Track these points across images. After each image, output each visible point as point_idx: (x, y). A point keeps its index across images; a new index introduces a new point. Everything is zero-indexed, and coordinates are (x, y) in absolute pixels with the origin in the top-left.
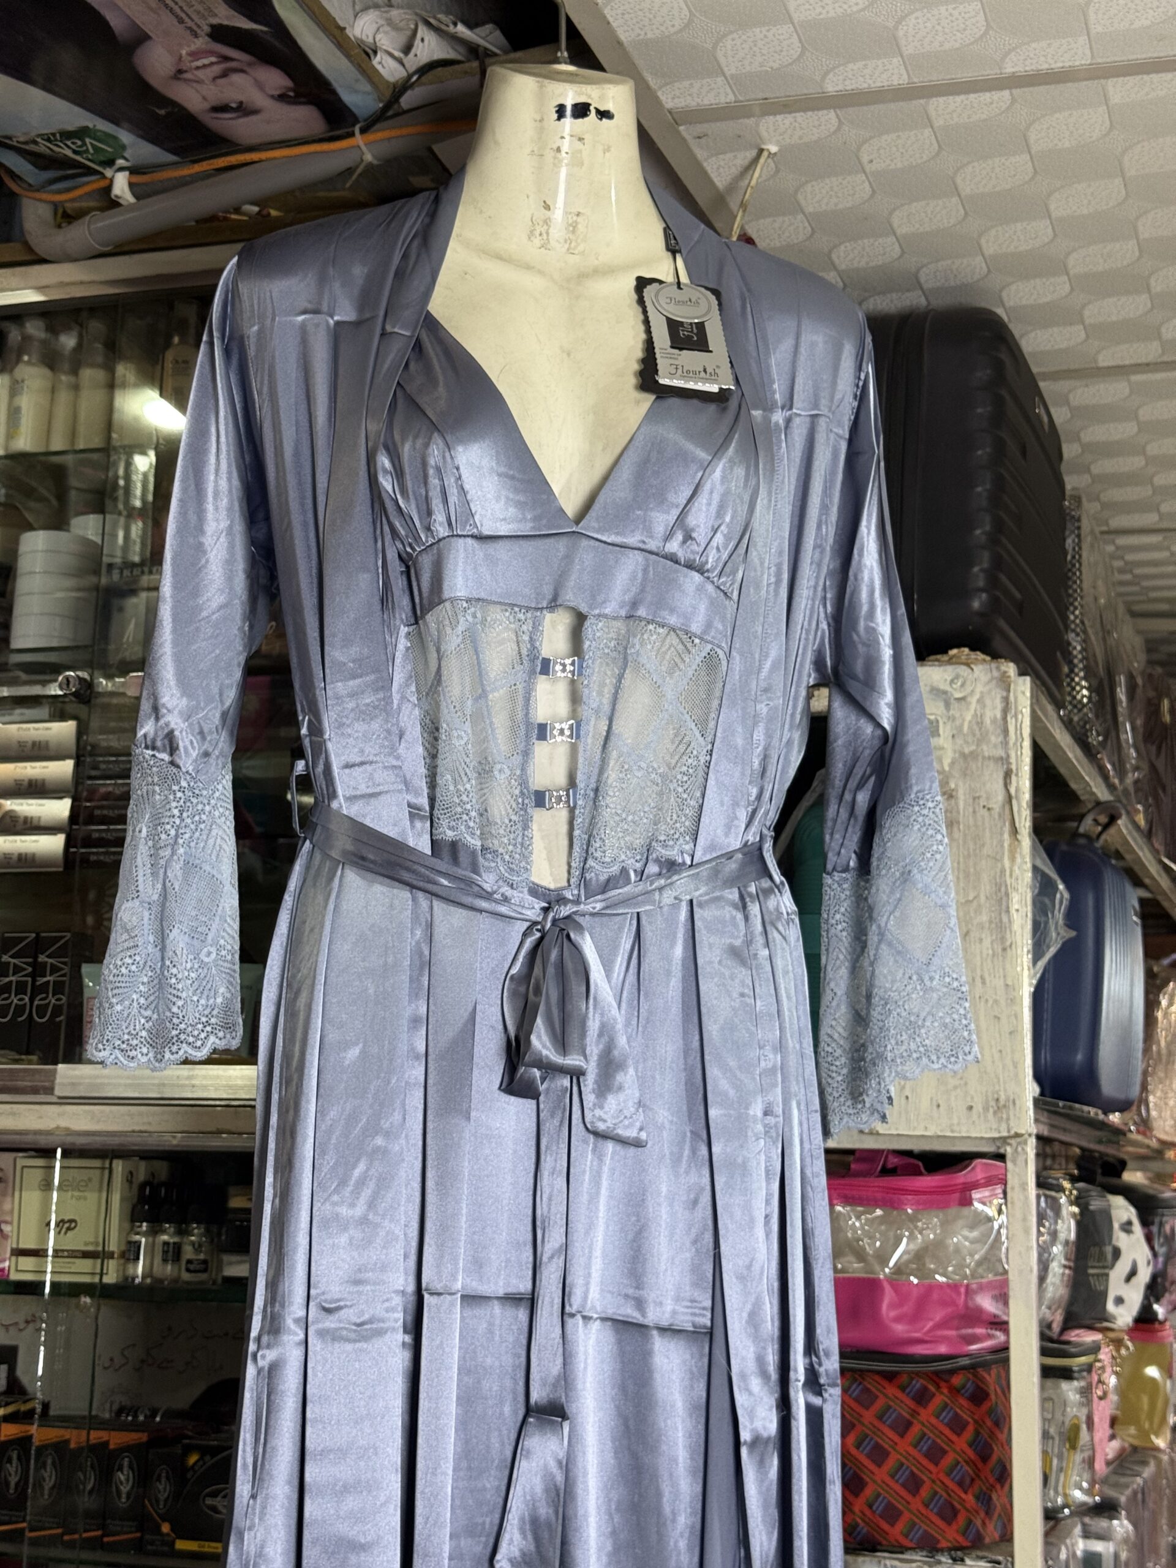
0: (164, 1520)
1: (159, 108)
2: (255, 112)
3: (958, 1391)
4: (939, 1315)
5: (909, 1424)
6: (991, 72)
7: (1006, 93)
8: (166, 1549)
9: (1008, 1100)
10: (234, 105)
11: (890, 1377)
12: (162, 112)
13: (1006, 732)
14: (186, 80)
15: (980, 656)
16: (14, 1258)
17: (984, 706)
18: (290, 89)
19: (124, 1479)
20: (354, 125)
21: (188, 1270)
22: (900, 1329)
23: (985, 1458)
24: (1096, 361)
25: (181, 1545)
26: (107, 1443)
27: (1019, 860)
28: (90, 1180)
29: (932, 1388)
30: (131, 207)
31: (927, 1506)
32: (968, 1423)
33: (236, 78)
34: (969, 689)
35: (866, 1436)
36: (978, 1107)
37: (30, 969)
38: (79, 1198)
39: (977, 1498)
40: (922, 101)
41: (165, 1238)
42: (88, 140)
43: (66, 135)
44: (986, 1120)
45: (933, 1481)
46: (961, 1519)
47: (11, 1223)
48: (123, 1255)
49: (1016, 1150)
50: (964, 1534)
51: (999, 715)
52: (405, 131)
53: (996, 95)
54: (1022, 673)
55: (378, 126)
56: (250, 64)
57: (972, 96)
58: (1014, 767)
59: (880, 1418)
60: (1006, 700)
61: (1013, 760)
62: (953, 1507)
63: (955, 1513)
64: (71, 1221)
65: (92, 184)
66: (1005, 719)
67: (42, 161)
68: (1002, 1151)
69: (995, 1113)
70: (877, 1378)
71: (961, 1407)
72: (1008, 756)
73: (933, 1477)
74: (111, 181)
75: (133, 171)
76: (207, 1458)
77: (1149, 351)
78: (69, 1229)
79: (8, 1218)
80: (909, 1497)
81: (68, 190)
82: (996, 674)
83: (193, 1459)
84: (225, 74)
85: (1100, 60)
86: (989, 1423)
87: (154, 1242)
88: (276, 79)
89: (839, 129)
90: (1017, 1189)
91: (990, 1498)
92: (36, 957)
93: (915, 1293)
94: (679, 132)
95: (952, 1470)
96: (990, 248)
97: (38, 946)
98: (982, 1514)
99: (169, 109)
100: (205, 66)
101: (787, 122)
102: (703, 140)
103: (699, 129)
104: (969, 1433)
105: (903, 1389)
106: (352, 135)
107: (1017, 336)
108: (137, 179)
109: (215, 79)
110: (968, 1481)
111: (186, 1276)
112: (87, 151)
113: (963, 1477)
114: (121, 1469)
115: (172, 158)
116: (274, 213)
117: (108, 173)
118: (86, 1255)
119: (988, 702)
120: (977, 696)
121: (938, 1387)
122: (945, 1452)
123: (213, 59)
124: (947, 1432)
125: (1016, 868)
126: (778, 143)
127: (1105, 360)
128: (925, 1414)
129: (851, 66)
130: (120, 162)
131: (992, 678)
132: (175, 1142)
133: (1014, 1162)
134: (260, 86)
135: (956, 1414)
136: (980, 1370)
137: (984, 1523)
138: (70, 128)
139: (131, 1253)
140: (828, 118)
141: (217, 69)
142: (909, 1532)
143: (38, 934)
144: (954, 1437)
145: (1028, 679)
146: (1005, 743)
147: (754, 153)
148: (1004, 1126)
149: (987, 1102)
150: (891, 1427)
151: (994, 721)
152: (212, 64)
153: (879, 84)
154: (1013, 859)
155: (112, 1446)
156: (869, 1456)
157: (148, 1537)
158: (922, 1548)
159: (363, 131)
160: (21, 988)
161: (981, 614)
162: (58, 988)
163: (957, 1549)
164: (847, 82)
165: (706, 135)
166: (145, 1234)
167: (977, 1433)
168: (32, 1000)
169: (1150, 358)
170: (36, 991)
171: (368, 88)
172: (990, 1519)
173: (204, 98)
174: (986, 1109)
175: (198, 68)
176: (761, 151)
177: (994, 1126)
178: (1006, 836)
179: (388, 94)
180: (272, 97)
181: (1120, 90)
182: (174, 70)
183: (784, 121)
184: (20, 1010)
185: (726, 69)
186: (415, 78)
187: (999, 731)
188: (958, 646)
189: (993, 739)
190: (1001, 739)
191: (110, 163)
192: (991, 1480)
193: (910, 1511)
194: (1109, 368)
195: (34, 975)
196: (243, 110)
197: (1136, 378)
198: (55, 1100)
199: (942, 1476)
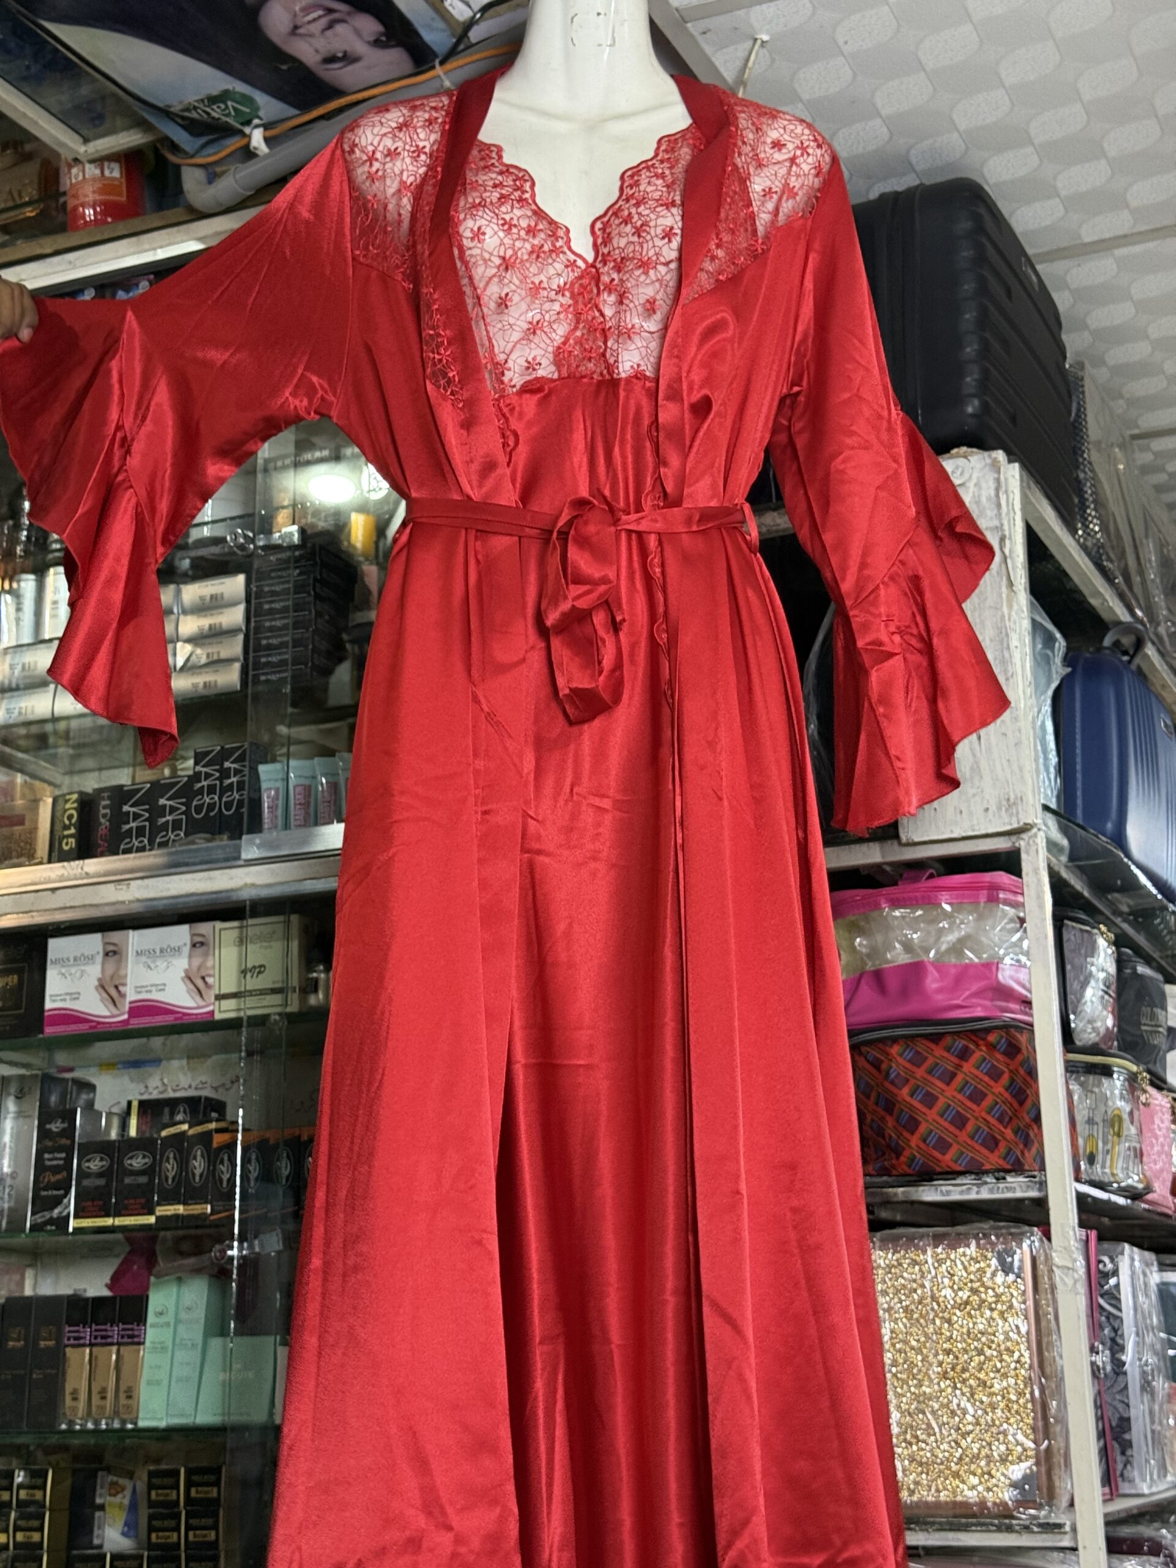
1: (282, 64)
2: (356, 60)
3: (994, 1047)
4: (975, 987)
5: (953, 1075)
9: (1016, 798)
10: (340, 55)
11: (935, 1038)
12: (284, 67)
13: (999, 506)
14: (301, 35)
15: (974, 450)
16: (217, 1003)
17: (980, 488)
18: (382, 34)
20: (434, 61)
22: (941, 999)
23: (1021, 1103)
24: (1080, 237)
27: (1015, 607)
28: (274, 932)
29: (972, 1046)
30: (266, 156)
31: (972, 1138)
32: (1003, 1072)
33: (340, 28)
34: (966, 476)
35: (918, 1086)
36: (993, 808)
37: (218, 774)
38: (266, 948)
39: (1016, 1133)
42: (230, 103)
43: (213, 100)
44: (1000, 817)
45: (977, 1119)
46: (1003, 1148)
47: (213, 976)
48: (304, 989)
49: (1028, 844)
50: (1005, 1158)
51: (992, 493)
54: (1010, 461)
55: (453, 58)
56: (349, 14)
58: (1007, 533)
59: (930, 1072)
60: (998, 480)
61: (1006, 527)
62: (994, 1138)
63: (996, 1143)
64: (261, 966)
65: (234, 143)
66: (997, 496)
67: (194, 127)
68: (1017, 845)
69: (1007, 810)
70: (925, 1042)
71: (998, 1060)
72: (1002, 525)
73: (976, 1114)
74: (249, 137)
77: (1123, 222)
78: (259, 973)
79: (211, 972)
80: (957, 1132)
81: (215, 153)
82: (988, 461)
84: (330, 26)
86: (1022, 1072)
88: (369, 25)
89: (813, 14)
90: (1031, 874)
91: (1028, 1135)
92: (222, 765)
93: (953, 971)
94: (686, 29)
95: (992, 1109)
96: (962, 122)
97: (225, 754)
98: (1021, 1146)
99: (290, 65)
100: (314, 20)
102: (708, 35)
103: (703, 24)
104: (1005, 1079)
105: (948, 1050)
107: (1006, 216)
108: (270, 133)
109: (324, 31)
110: (1007, 1119)
112: (229, 113)
113: (1002, 1115)
117: (247, 130)
118: (274, 991)
119: (984, 485)
120: (974, 481)
121: (977, 1045)
122: (986, 1095)
123: (320, 12)
124: (986, 1079)
125: (1013, 613)
126: (768, 33)
127: (1088, 235)
128: (967, 1067)
131: (986, 465)
133: (1027, 853)
134: (358, 33)
135: (993, 1066)
136: (1012, 1030)
137: (1023, 1153)
138: (215, 93)
139: (311, 986)
140: (803, 4)
141: (324, 21)
142: (958, 1159)
143: (222, 748)
144: (992, 1083)
145: (1017, 465)
146: (999, 515)
147: (749, 43)
148: (1014, 819)
149: (1000, 802)
150: (938, 1078)
151: (989, 499)
152: (320, 17)
154: (1010, 607)
156: (920, 1101)
158: (970, 1172)
160: (211, 790)
161: (973, 415)
162: (241, 786)
163: (999, 1171)
165: (709, 30)
166: (321, 972)
167: (1012, 1081)
168: (220, 798)
169: (1126, 231)
170: (224, 790)
171: (441, 24)
172: (1029, 1150)
173: (317, 51)
174: (999, 808)
175: (309, 22)
176: (756, 40)
177: (1007, 820)
178: (1004, 589)
179: (459, 31)
180: (369, 43)
182: (291, 26)
184: (211, 807)
186: (478, 16)
187: (993, 506)
188: (958, 446)
189: (989, 513)
190: (995, 512)
192: (1027, 1119)
193: (958, 1143)
194: (1093, 243)
195: (221, 779)
196: (348, 58)
197: (1119, 252)
198: (241, 863)
199: (984, 1114)
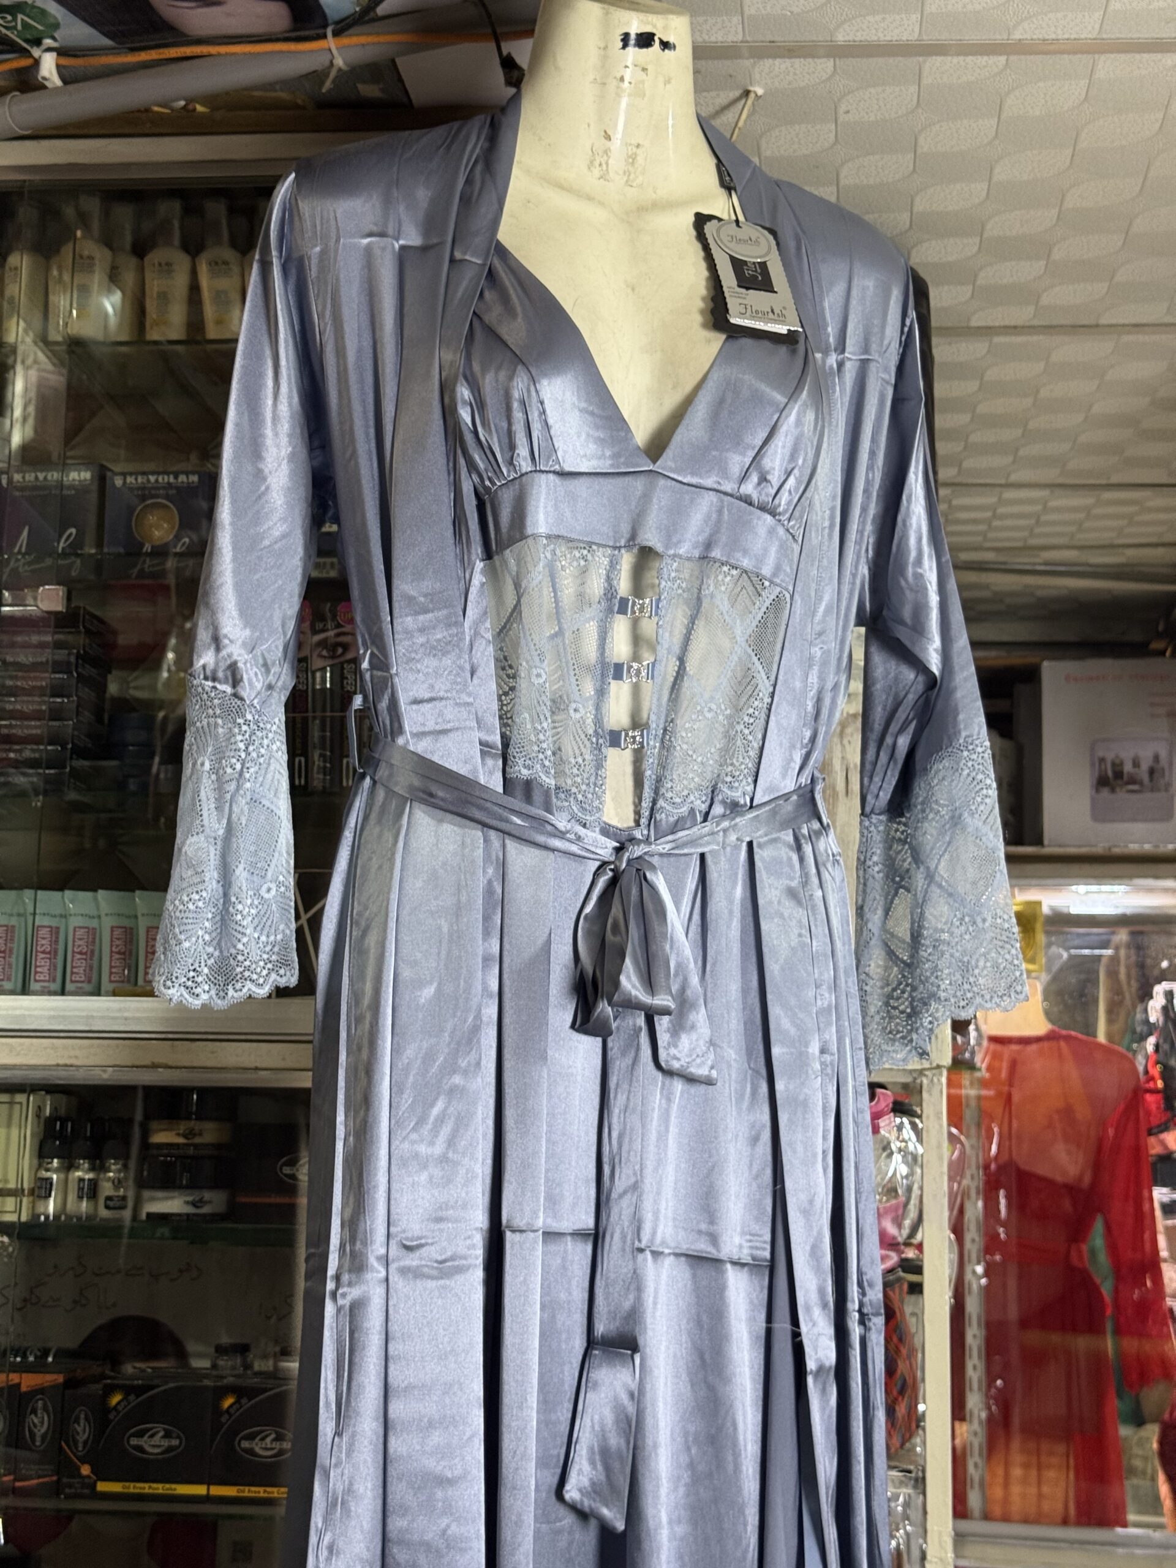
0: (83, 1463)
2: (217, 3)
6: (999, 37)
7: (1002, 59)
8: (86, 1491)
19: (40, 1423)
20: (326, 27)
21: (107, 1207)
24: (969, 320)
25: (102, 1487)
26: (19, 1385)
30: (58, 91)
40: (921, 59)
41: (79, 1174)
42: (20, 16)
48: (32, 1192)
49: (932, 1081)
52: (382, 39)
53: (992, 60)
55: (351, 31)
57: (969, 59)
65: (13, 62)
68: (919, 1082)
74: (37, 63)
75: (61, 52)
76: (132, 1397)
77: (1022, 315)
83: (116, 1399)
85: (1105, 36)
87: (66, 1180)
89: (831, 77)
90: (932, 1118)
96: (920, 205)
101: (783, 66)
106: (325, 37)
108: (65, 61)
111: (104, 1213)
112: (15, 28)
114: (34, 1411)
115: (107, 42)
116: (200, 108)
117: (36, 52)
126: (768, 86)
127: (975, 323)
129: (870, 18)
130: (48, 42)
132: (105, 1076)
133: (929, 1092)
139: (42, 1189)
140: (825, 66)
147: (737, 93)
153: (889, 38)
155: (24, 1389)
157: (65, 1480)
159: (336, 34)
164: (859, 34)
166: (56, 1171)
169: (1020, 323)
176: (747, 93)
181: (1108, 66)
183: (780, 65)
185: (746, 9)
191: (37, 42)
194: (979, 328)
197: (998, 340)
